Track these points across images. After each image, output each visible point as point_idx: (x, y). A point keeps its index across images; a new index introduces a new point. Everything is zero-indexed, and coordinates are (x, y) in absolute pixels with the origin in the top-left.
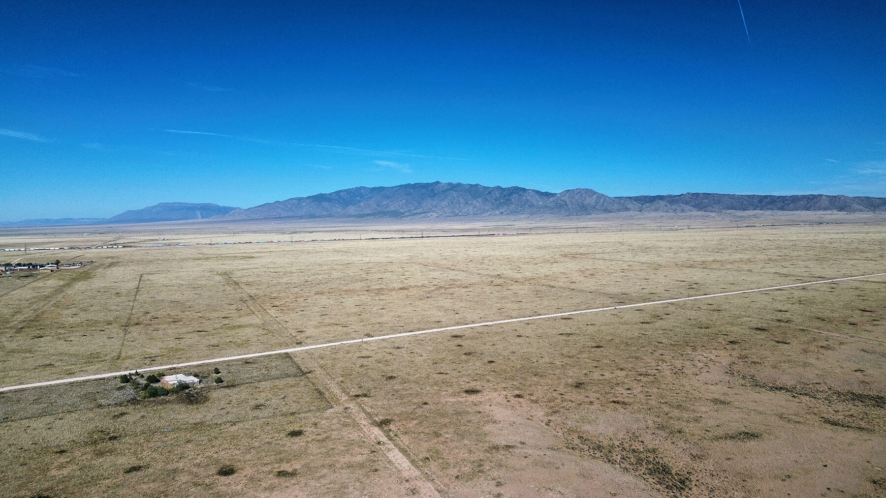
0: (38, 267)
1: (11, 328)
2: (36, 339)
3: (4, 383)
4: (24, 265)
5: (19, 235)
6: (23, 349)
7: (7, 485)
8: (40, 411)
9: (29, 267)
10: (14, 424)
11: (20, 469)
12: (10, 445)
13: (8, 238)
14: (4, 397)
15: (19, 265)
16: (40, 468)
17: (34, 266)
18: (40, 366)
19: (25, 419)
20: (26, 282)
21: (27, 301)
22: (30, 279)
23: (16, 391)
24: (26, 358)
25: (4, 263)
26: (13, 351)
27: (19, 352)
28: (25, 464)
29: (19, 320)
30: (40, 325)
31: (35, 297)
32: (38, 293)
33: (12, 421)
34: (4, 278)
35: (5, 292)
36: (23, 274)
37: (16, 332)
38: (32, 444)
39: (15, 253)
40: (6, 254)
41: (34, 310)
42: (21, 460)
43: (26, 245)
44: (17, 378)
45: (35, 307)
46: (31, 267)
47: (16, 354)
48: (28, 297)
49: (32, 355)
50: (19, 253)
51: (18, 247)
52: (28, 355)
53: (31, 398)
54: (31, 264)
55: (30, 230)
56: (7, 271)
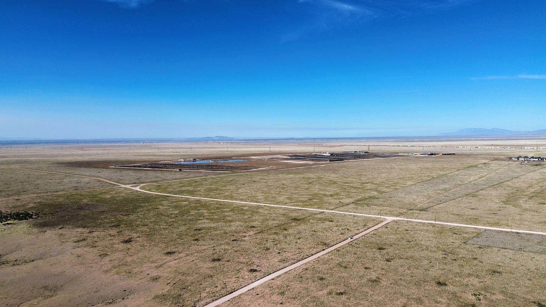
0: (545, 160)
1: (526, 195)
2: (541, 205)
3: (520, 227)
4: (536, 158)
5: (534, 139)
6: (533, 209)
7: (519, 288)
8: (541, 250)
9: (539, 160)
10: (525, 254)
11: (528, 282)
12: (522, 265)
13: (527, 141)
14: (520, 236)
15: (533, 157)
16: (540, 286)
17: (542, 159)
18: (542, 222)
19: (531, 252)
20: (536, 169)
21: (536, 180)
22: (539, 167)
23: (527, 234)
24: (534, 215)
25: (523, 156)
26: (527, 210)
27: (530, 211)
28: (531, 280)
29: (531, 191)
30: (544, 196)
31: (542, 179)
32: (544, 176)
33: (524, 251)
34: (523, 165)
35: (523, 174)
36: (535, 163)
37: (529, 199)
38: (535, 269)
39: (530, 150)
40: (526, 150)
41: (541, 187)
42: (529, 276)
43: (537, 145)
44: (528, 226)
45: (541, 184)
46: (540, 159)
47: (528, 212)
48: (537, 178)
49: (538, 214)
50: (533, 150)
51: (532, 146)
52: (535, 213)
53: (536, 241)
54: (540, 158)
55: (541, 136)
56: (525, 161)
